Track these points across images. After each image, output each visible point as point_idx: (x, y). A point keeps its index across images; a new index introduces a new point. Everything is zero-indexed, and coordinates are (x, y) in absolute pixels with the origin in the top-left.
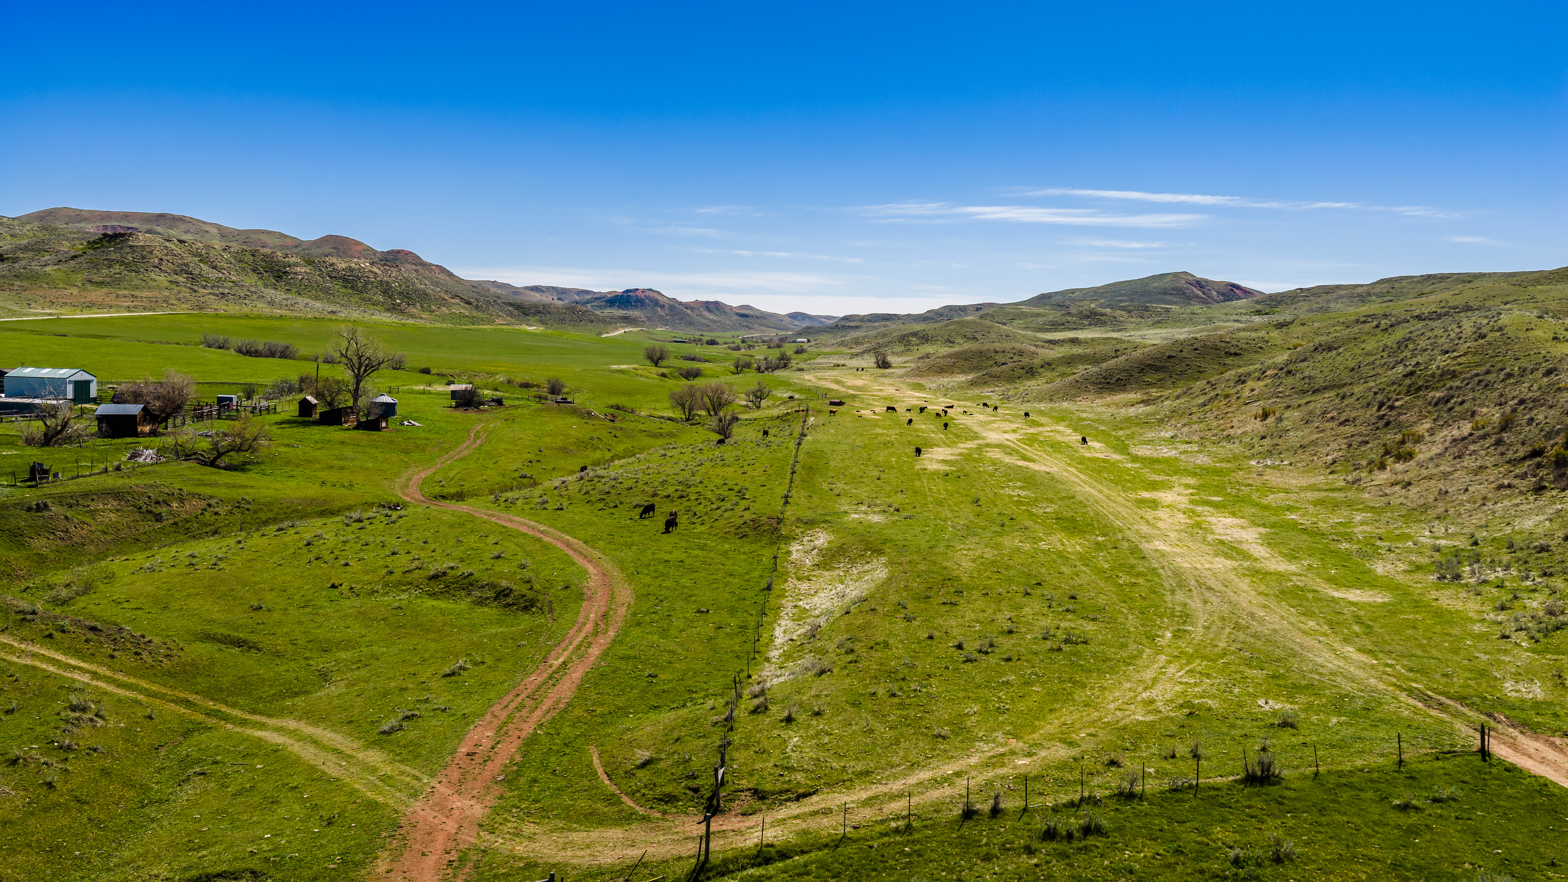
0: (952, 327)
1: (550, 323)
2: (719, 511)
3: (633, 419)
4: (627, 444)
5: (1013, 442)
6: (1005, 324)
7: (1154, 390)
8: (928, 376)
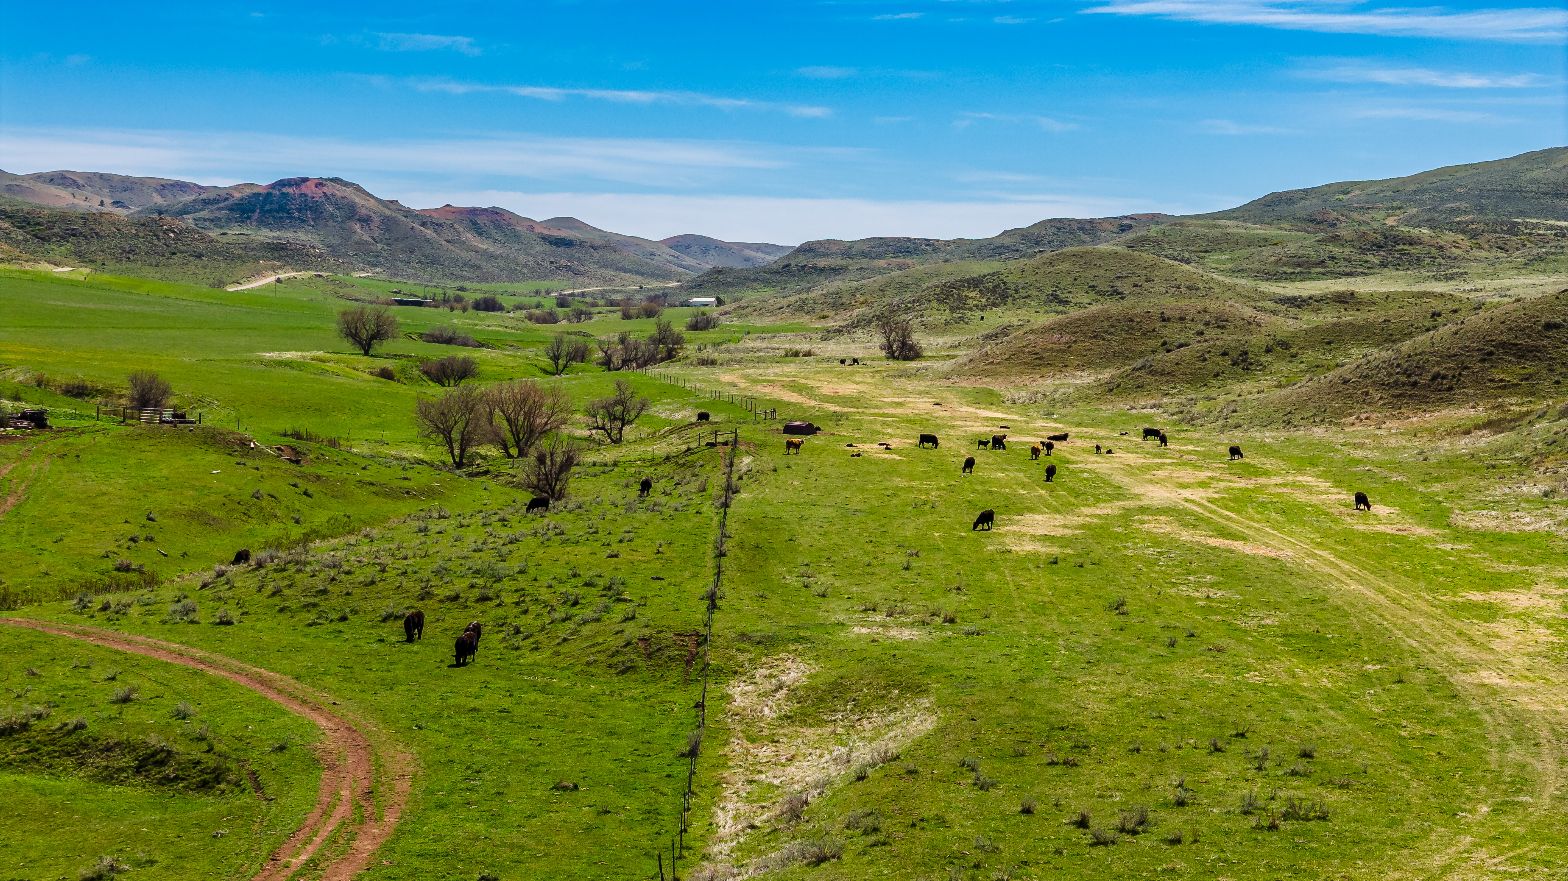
0: (1064, 266)
1: (99, 258)
2: (569, 625)
3: (340, 459)
4: (335, 510)
5: (1200, 505)
6: (1188, 262)
7: (1514, 400)
8: (1009, 374)
